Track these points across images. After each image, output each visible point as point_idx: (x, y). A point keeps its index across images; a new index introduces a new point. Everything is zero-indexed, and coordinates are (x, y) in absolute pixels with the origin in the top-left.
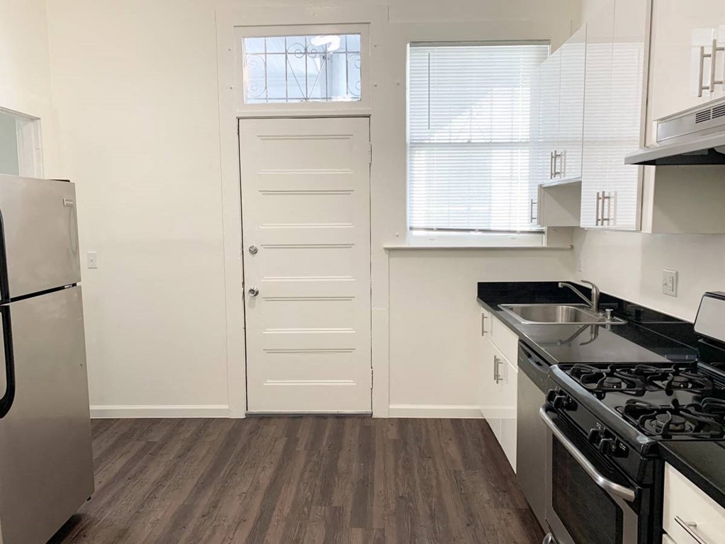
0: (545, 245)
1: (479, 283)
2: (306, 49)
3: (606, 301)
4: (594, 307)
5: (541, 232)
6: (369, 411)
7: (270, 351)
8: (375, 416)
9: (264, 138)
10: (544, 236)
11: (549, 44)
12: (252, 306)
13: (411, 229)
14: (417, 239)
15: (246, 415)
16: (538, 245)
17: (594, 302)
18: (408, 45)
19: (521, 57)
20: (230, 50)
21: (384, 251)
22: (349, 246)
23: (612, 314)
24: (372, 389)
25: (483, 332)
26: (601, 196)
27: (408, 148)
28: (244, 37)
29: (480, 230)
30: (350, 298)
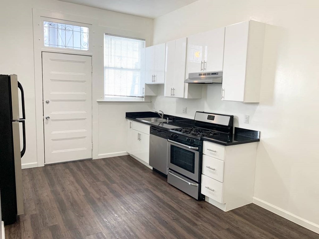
0: (144, 101)
1: (126, 113)
2: (65, 28)
3: (166, 116)
4: (163, 118)
5: (143, 97)
6: (91, 157)
7: (53, 140)
8: (93, 159)
9: (52, 60)
10: (143, 98)
11: (145, 41)
12: (47, 123)
13: (105, 95)
14: (107, 98)
15: (45, 165)
16: (142, 101)
17: (163, 116)
18: (104, 34)
19: (137, 44)
20: (39, 25)
21: (97, 103)
22: (84, 100)
23: (169, 119)
24: (92, 150)
25: (130, 127)
26: (172, 89)
27: (104, 68)
28: (44, 21)
29: (127, 96)
30: (84, 119)
